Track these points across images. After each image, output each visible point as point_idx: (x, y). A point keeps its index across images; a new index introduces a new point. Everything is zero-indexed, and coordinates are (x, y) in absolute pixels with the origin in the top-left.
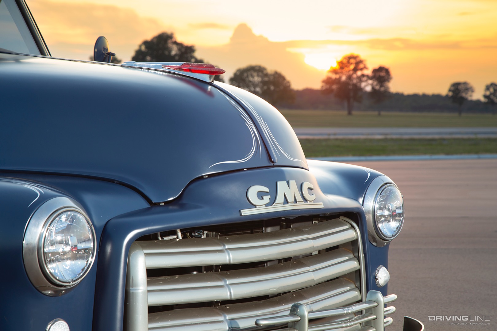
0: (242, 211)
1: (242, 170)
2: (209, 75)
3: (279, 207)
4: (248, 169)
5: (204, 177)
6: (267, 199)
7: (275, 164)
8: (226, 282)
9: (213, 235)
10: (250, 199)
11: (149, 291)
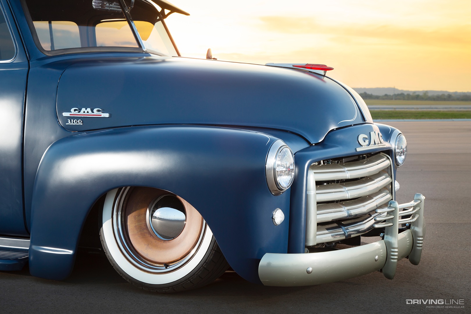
0: (357, 149)
1: (351, 126)
2: (323, 71)
3: (372, 147)
4: (354, 125)
5: (334, 129)
6: (367, 142)
7: (366, 122)
8: (345, 189)
9: (335, 163)
10: (360, 142)
11: (317, 194)
